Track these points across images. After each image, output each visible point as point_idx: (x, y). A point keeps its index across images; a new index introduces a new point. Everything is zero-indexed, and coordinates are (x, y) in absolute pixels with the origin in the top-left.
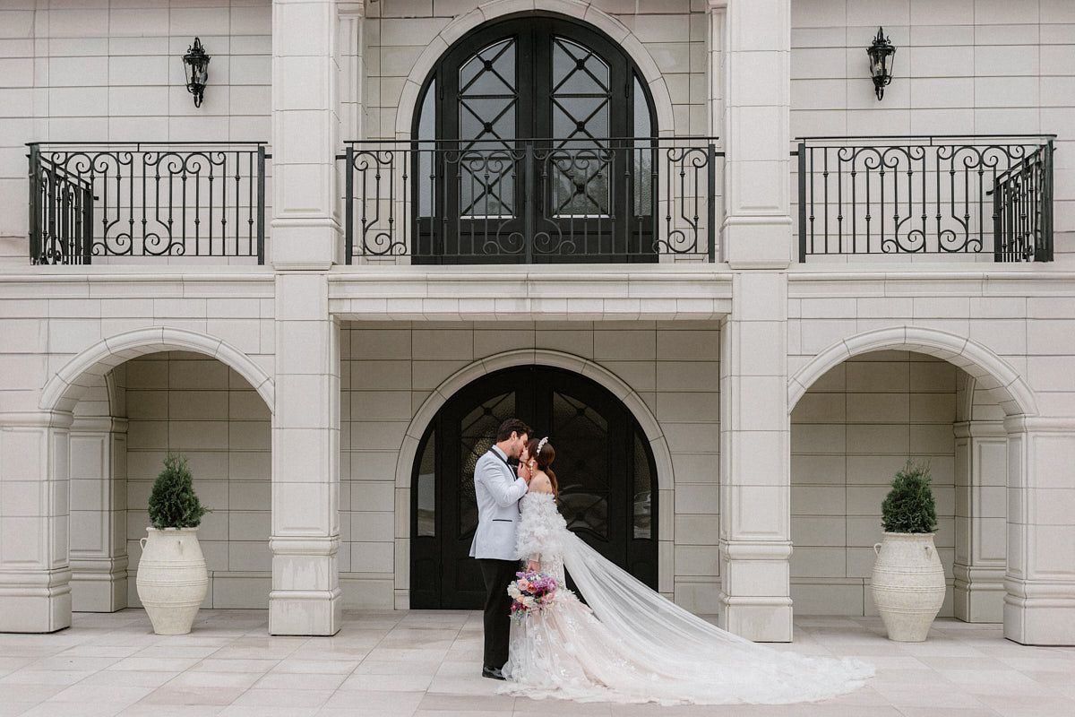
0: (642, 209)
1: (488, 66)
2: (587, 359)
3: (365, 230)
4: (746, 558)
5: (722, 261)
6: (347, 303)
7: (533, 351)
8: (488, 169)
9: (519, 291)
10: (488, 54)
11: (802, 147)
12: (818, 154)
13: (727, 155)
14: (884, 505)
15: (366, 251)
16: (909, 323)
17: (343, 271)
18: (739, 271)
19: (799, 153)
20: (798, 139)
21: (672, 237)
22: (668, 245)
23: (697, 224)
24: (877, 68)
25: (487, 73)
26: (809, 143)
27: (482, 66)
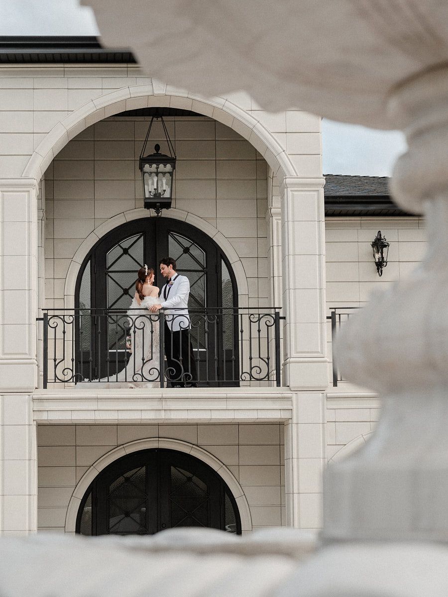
0: (227, 345)
1: (126, 251)
2: (193, 444)
3: (56, 366)
5: (285, 385)
6: (45, 414)
7: (157, 439)
8: (135, 327)
9: (156, 405)
10: (126, 244)
11: (334, 313)
13: (288, 318)
15: (57, 379)
17: (42, 393)
18: (296, 392)
19: (332, 317)
20: (330, 308)
21: (254, 371)
22: (251, 375)
23: (268, 362)
24: (378, 256)
25: (125, 256)
26: (338, 311)
27: (121, 251)
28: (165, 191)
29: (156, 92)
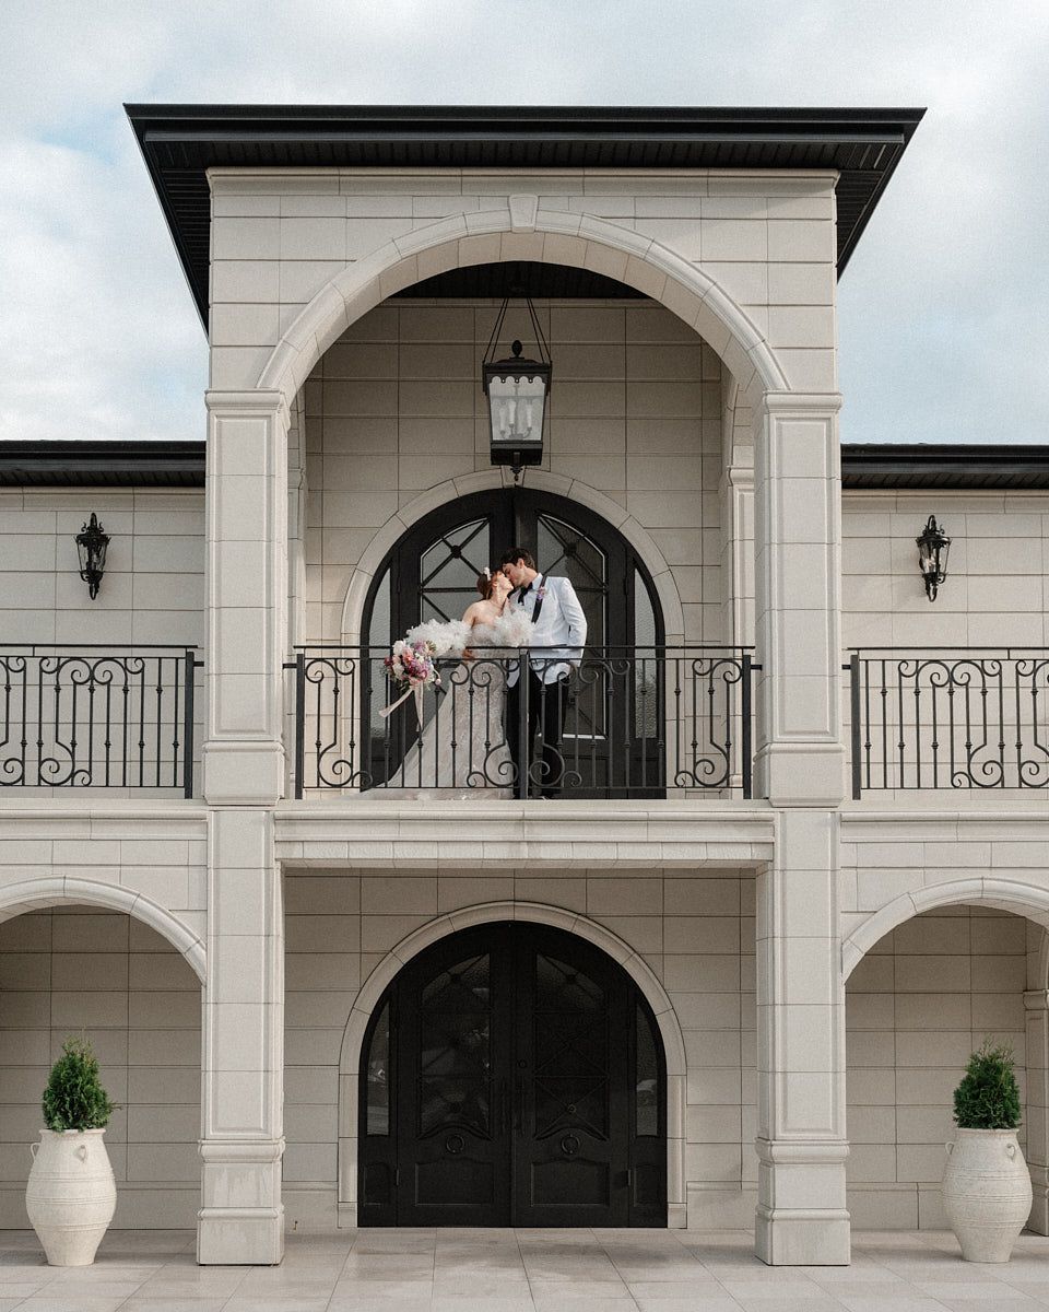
0: (646, 730)
1: (456, 552)
2: (578, 913)
3: (320, 756)
4: (794, 1161)
5: (758, 796)
6: (298, 847)
7: (512, 903)
8: (473, 682)
9: (511, 833)
10: (456, 538)
11: (855, 659)
12: (875, 668)
13: (767, 668)
14: (958, 1094)
15: (321, 781)
16: (987, 874)
17: (292, 807)
18: (782, 810)
19: (852, 667)
20: (850, 649)
21: (700, 767)
22: (694, 777)
23: (728, 752)
24: (927, 563)
25: (456, 562)
26: (863, 655)
27: (448, 552)
28: (530, 429)
29: (517, 224)
